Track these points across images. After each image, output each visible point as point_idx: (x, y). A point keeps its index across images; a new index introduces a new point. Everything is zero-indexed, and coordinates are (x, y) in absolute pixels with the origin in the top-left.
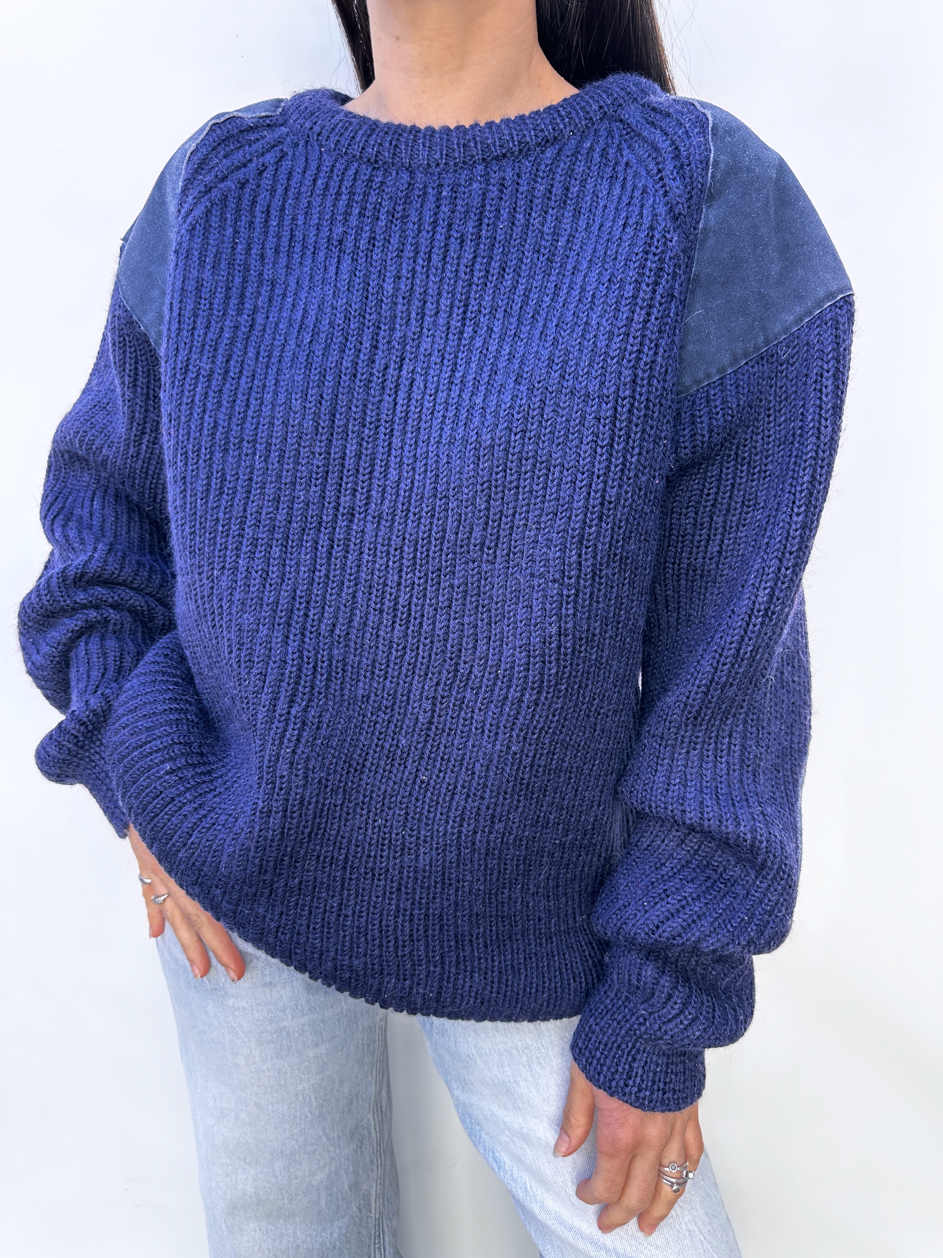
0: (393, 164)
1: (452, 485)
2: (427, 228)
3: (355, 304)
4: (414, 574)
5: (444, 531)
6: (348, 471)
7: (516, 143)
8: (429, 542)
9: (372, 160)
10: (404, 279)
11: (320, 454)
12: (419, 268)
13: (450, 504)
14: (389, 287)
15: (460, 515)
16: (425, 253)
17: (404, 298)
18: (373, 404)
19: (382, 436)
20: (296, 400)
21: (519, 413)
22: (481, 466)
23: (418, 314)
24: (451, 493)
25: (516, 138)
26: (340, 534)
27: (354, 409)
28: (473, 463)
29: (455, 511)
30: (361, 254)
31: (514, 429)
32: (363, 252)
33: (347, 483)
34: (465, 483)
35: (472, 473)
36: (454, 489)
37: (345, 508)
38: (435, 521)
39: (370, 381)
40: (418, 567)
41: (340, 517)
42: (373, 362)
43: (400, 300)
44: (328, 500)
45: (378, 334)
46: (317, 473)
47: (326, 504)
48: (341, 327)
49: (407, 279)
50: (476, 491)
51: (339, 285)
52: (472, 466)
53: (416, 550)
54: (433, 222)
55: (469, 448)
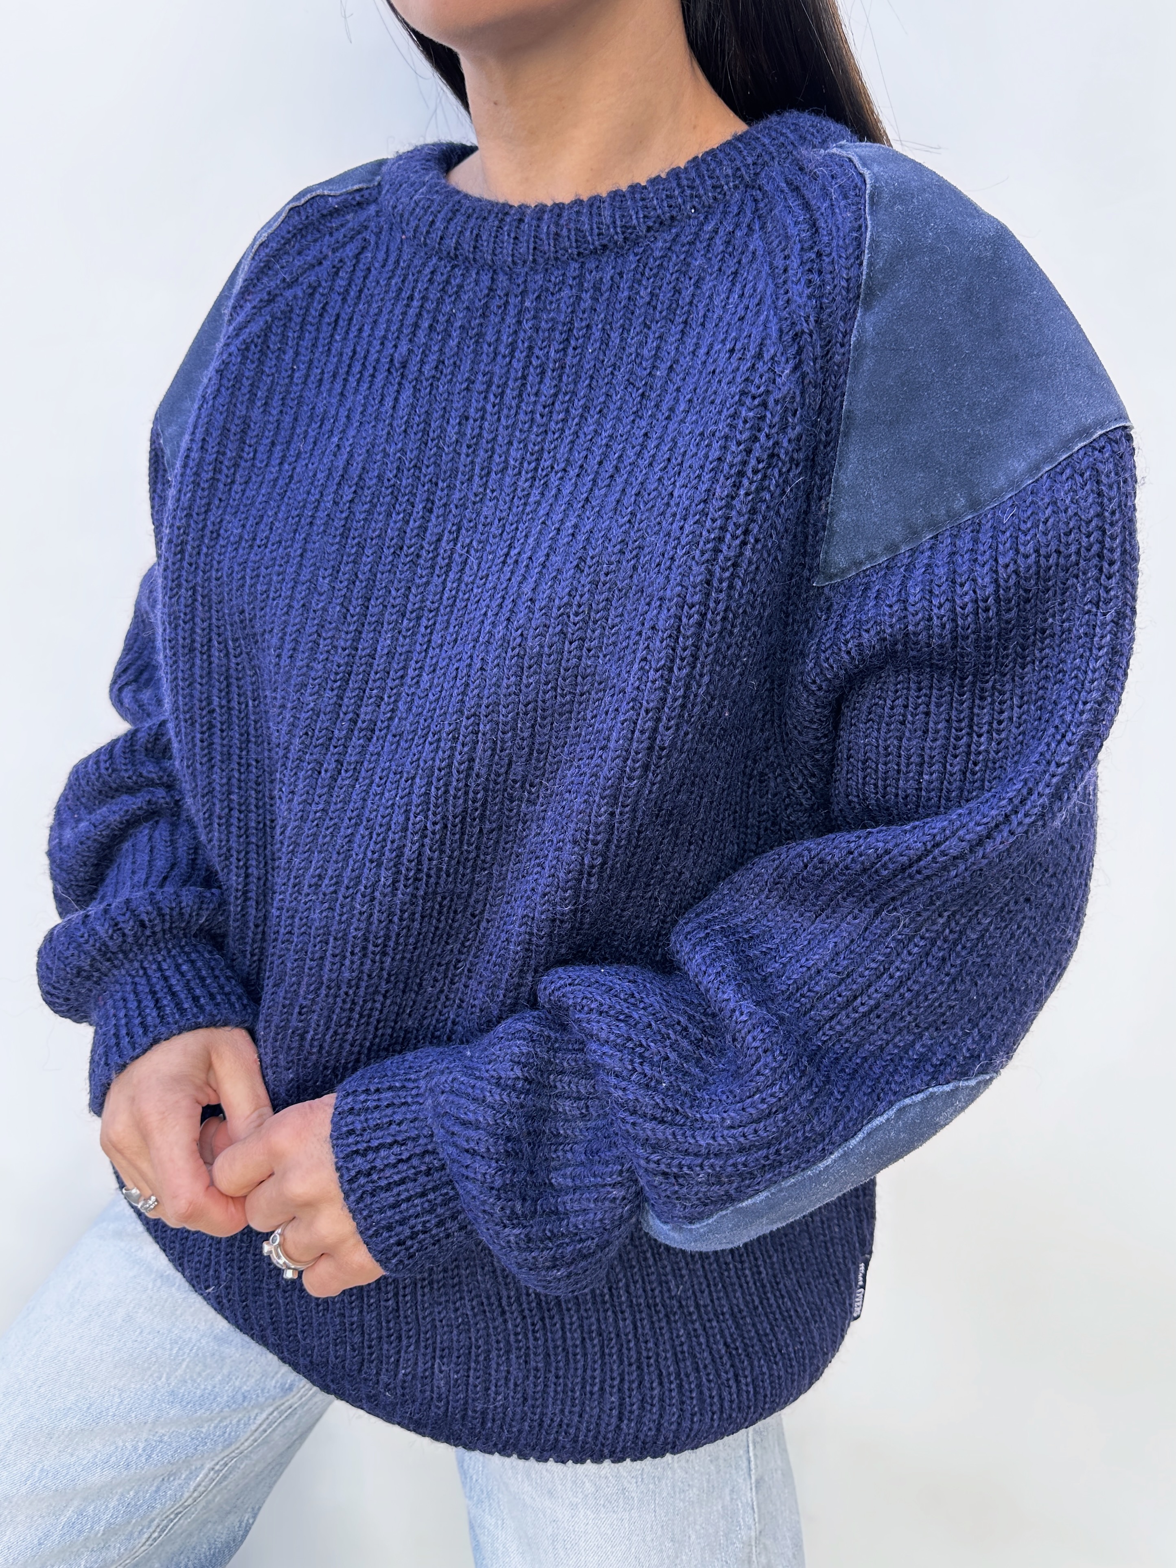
0: (475, 259)
1: (485, 702)
2: (503, 351)
3: (412, 451)
4: (426, 817)
5: (472, 760)
6: (376, 673)
7: (619, 230)
8: (450, 774)
9: (452, 254)
10: (471, 421)
11: (344, 649)
12: (489, 407)
13: (481, 726)
14: (452, 433)
15: (495, 743)
16: (499, 387)
17: (469, 447)
18: (418, 587)
19: (422, 630)
20: (324, 578)
21: (577, 614)
22: (525, 681)
23: (482, 469)
24: (483, 711)
25: (618, 223)
26: (352, 756)
27: (393, 592)
28: (515, 674)
29: (488, 736)
30: (425, 383)
31: (569, 635)
32: (427, 380)
33: (372, 690)
34: (503, 701)
35: (513, 689)
36: (487, 707)
37: (363, 722)
38: (459, 747)
39: (418, 556)
40: (432, 808)
41: (356, 732)
42: (426, 529)
43: (464, 450)
44: (344, 709)
45: (434, 493)
46: (337, 674)
47: (342, 715)
48: (392, 482)
49: (475, 420)
50: (518, 714)
51: (395, 424)
52: (513, 679)
53: (429, 784)
54: (511, 344)
55: (510, 653)
